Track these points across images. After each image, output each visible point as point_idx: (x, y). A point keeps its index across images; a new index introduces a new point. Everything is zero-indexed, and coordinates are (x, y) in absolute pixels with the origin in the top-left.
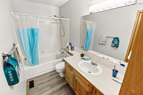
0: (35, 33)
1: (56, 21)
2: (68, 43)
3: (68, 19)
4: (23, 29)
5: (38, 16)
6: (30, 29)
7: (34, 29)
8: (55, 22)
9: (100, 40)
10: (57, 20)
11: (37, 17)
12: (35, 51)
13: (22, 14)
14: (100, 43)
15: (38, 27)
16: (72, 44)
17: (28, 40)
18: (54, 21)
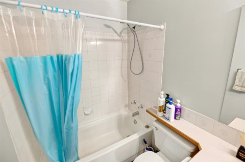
0: (70, 71)
1: (120, 36)
2: (162, 96)
3: (162, 27)
4: (26, 58)
5: (80, 13)
6: (52, 58)
7: (67, 59)
8: (118, 38)
9: (237, 80)
10: (122, 35)
11: (77, 16)
12: (69, 129)
13: (22, 4)
14: (236, 88)
15: (79, 52)
16: (179, 101)
17: (47, 97)
18: (116, 35)
